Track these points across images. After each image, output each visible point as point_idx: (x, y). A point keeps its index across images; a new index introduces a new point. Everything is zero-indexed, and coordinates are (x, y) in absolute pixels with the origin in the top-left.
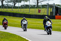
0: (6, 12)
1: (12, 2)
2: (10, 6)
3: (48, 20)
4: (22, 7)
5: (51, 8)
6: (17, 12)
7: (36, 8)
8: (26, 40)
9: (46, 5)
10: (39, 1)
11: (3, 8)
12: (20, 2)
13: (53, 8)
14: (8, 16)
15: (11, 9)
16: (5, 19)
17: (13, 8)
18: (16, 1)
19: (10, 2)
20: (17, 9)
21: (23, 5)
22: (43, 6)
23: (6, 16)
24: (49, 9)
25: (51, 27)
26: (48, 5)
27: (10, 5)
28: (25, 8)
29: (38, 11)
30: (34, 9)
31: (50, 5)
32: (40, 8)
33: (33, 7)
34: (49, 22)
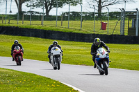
0: (27, 28)
1: (42, 5)
2: (37, 15)
3: (102, 45)
4: (65, 17)
5: (129, 20)
6: (53, 28)
7: (97, 18)
8: (74, 90)
9: (119, 13)
10: (103, 4)
11: (21, 19)
12: (61, 6)
13: (135, 20)
14: (32, 36)
15: (39, 22)
16: (16, 44)
17: (45, 20)
18: (51, 4)
19: (37, 6)
20: (54, 23)
21: (67, 13)
22: (113, 16)
23: (29, 36)
24: (126, 22)
25: (106, 59)
26: (124, 12)
27: (37, 13)
28: (71, 19)
29: (100, 27)
30: (91, 22)
31: (127, 12)
32: (105, 18)
33: (90, 17)
34: (102, 50)
